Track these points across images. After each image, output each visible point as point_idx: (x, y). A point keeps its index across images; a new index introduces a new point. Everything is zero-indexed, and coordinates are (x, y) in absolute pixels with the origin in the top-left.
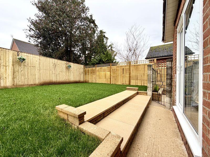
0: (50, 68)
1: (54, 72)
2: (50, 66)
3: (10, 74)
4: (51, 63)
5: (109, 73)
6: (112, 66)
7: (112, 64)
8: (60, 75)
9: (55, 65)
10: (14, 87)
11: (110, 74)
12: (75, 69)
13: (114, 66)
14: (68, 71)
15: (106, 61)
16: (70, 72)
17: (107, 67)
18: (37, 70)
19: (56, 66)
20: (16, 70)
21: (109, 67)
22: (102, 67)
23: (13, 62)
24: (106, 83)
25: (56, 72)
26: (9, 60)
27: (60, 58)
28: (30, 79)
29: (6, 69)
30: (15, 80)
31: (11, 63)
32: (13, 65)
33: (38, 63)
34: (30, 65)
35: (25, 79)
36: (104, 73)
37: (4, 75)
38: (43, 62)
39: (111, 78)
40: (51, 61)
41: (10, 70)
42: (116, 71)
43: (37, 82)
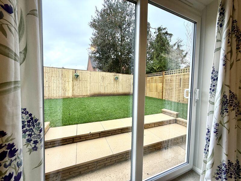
0: (99, 81)
1: (102, 84)
2: (99, 79)
3: (71, 87)
4: (100, 76)
5: (161, 84)
6: (165, 75)
7: (165, 73)
8: (108, 87)
9: (103, 78)
10: (73, 97)
11: (163, 87)
12: (125, 80)
13: (168, 75)
14: (116, 83)
15: (158, 69)
16: (118, 84)
17: (159, 76)
18: (88, 83)
19: (105, 78)
20: (74, 84)
21: (162, 76)
22: (153, 77)
23: (73, 78)
24: (157, 97)
25: (104, 84)
26: (70, 77)
27: (109, 71)
28: (83, 91)
29: (69, 84)
30: (74, 92)
31: (71, 79)
32: (73, 80)
33: (89, 77)
34: (83, 80)
35: (80, 91)
36: (156, 84)
37: (68, 88)
38: (93, 75)
39: (163, 92)
40: (100, 74)
41: (71, 84)
42: (171, 83)
43: (89, 93)
